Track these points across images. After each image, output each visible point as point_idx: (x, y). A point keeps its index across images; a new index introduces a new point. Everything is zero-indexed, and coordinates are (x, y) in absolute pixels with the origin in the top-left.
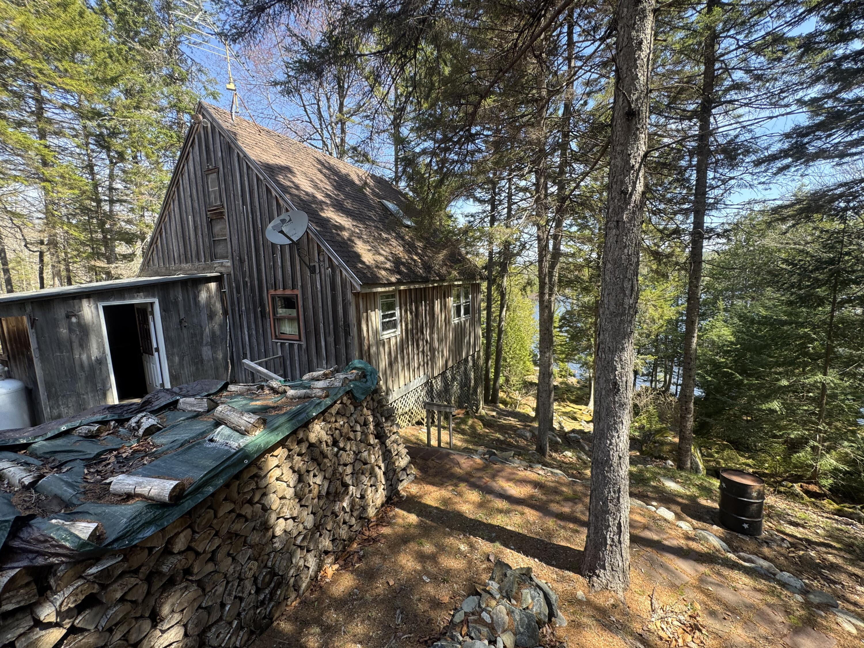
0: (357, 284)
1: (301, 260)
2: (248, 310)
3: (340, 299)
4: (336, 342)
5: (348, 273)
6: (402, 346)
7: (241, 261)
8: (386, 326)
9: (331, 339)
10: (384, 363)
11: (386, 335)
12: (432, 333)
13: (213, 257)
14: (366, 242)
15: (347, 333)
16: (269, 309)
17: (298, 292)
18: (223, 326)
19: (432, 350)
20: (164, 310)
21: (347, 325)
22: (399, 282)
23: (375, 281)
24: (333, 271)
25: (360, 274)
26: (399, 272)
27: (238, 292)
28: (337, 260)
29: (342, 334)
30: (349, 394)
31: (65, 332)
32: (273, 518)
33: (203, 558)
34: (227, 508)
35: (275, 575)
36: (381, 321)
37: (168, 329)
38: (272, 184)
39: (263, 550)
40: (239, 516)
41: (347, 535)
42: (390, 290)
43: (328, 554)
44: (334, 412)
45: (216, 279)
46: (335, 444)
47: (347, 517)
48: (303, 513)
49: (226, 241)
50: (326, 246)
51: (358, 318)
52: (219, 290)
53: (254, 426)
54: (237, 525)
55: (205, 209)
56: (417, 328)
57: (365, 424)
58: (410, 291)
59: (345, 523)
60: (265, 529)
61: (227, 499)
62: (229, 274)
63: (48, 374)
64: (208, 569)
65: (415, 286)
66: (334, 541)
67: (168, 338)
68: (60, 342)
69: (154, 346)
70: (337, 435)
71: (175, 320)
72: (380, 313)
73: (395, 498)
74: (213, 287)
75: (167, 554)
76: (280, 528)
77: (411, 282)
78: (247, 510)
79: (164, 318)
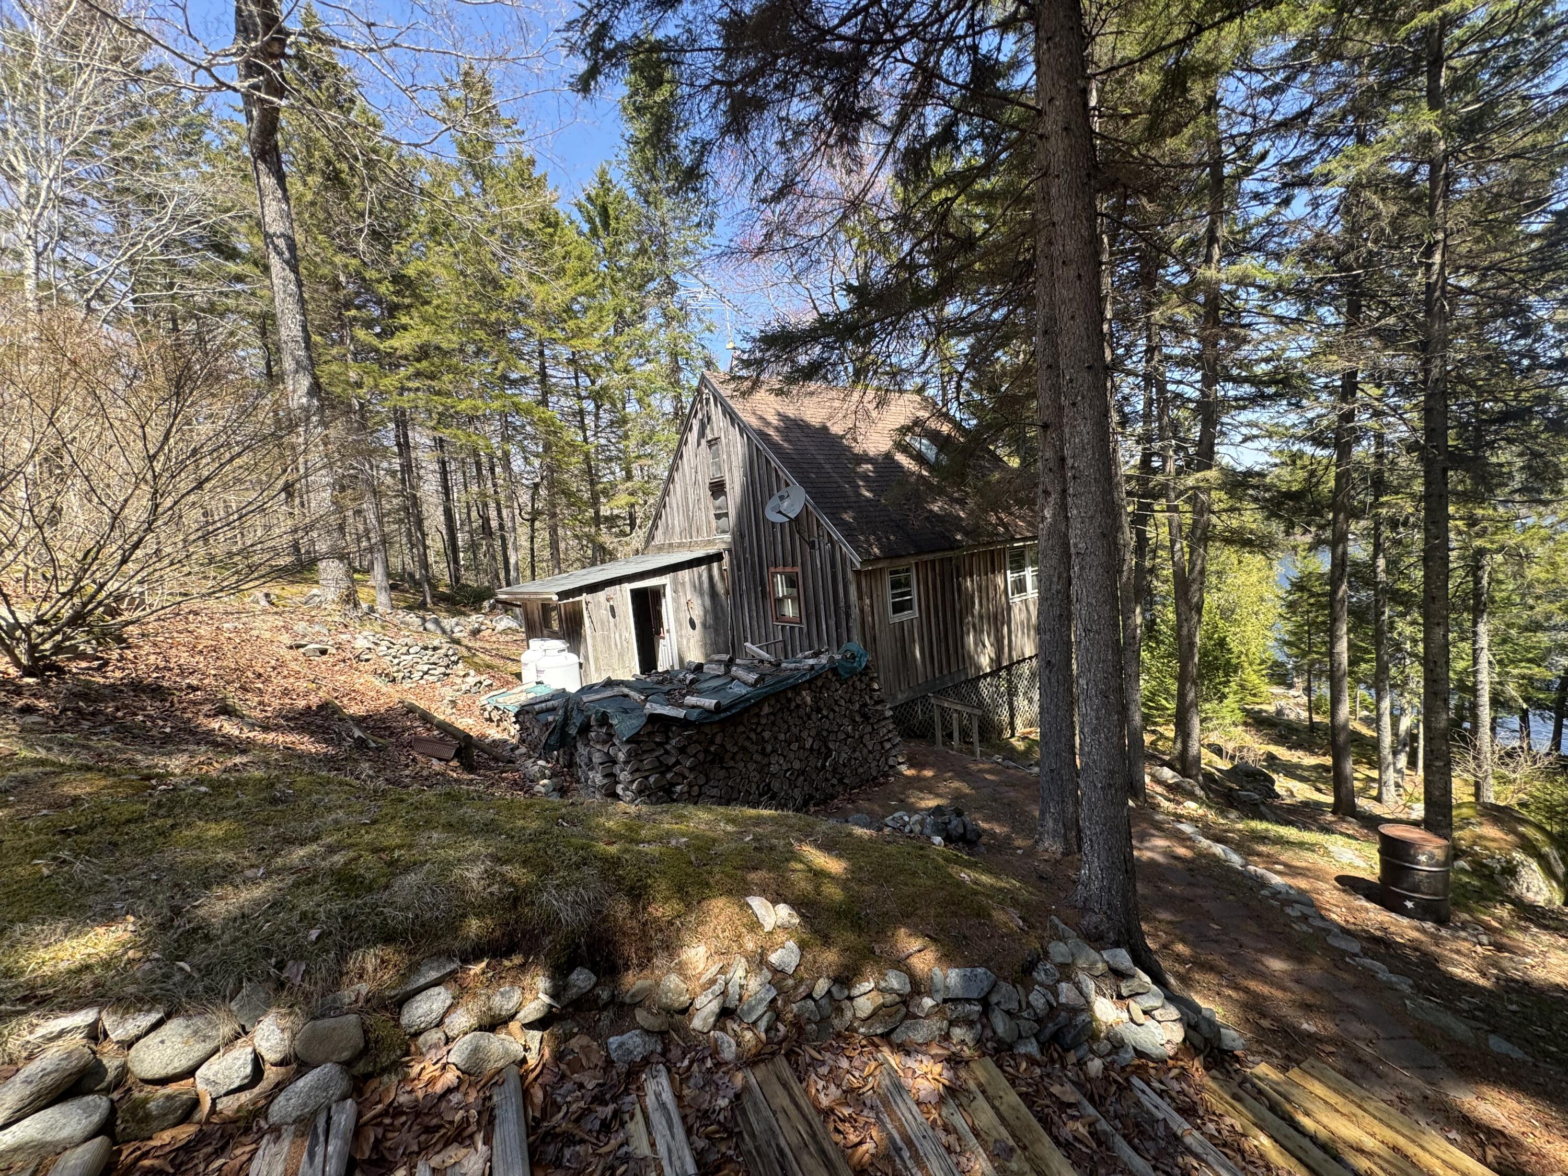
0: (857, 561)
1: (801, 537)
2: (748, 588)
3: (840, 578)
4: (838, 626)
5: (847, 549)
6: (921, 633)
7: (742, 536)
8: (897, 607)
9: (832, 622)
11: (898, 617)
13: (716, 531)
15: (848, 616)
16: (769, 588)
17: (798, 569)
18: (725, 607)
20: (674, 591)
21: (848, 607)
24: (833, 546)
27: (739, 570)
28: (837, 536)
29: (843, 616)
30: (834, 670)
31: (605, 613)
32: (769, 748)
33: (728, 755)
34: (741, 729)
35: (770, 789)
36: (890, 601)
37: (677, 610)
38: (772, 456)
39: (763, 769)
40: (748, 738)
41: (829, 791)
42: (902, 563)
43: (811, 797)
44: (819, 684)
45: (718, 557)
46: (819, 710)
47: (829, 776)
48: (792, 755)
49: (726, 515)
50: (825, 521)
51: (860, 598)
52: (720, 568)
53: (757, 681)
54: (747, 744)
55: (708, 481)
56: (944, 610)
57: (850, 701)
58: (933, 562)
59: (827, 780)
60: (763, 753)
61: (742, 723)
62: (729, 551)
63: (595, 650)
64: (732, 764)
65: (939, 555)
66: (817, 789)
67: (678, 620)
68: (602, 623)
69: (666, 627)
70: (821, 704)
71: (683, 601)
72: (889, 592)
73: (882, 780)
74: (715, 565)
75: (712, 742)
76: (774, 759)
77: (933, 552)
78: (753, 736)
79: (674, 599)
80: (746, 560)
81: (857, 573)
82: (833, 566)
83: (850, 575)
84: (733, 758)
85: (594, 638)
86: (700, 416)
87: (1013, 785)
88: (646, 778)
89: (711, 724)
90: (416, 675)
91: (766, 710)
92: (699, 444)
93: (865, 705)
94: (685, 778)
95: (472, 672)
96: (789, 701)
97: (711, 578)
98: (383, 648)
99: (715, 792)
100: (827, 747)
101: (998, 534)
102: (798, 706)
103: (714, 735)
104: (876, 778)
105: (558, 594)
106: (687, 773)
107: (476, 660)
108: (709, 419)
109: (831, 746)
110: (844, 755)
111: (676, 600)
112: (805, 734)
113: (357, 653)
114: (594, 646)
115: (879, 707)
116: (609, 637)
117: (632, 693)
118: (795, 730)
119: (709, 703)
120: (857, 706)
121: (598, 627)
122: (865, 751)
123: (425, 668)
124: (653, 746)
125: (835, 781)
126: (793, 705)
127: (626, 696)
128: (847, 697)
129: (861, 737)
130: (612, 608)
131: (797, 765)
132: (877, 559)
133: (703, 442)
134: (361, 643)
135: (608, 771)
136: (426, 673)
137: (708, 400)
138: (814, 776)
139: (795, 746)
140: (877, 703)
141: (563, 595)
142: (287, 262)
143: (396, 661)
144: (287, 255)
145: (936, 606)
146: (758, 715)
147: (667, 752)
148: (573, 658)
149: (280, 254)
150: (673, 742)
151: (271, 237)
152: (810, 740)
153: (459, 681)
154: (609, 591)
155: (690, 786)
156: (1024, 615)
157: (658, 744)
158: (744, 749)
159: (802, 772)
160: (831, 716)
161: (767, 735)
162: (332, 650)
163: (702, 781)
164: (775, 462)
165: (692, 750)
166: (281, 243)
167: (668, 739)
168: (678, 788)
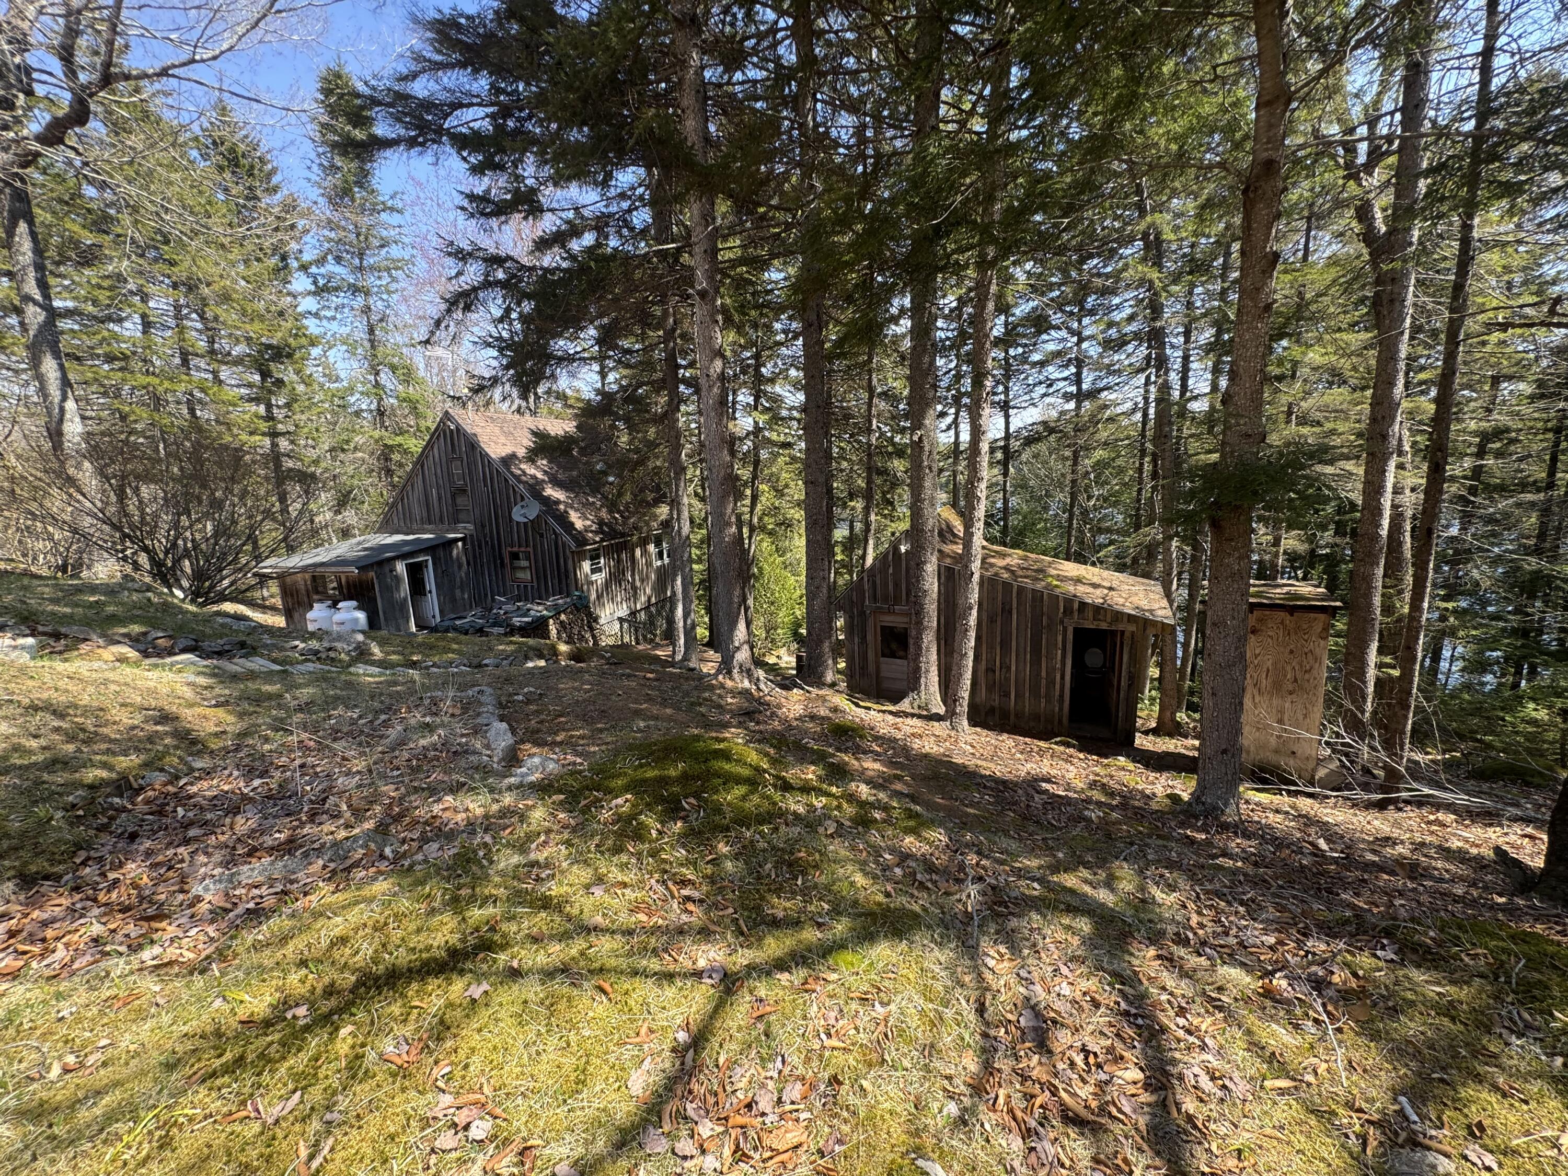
0: (573, 545)
1: (533, 528)
2: (488, 562)
3: (561, 555)
4: (560, 582)
5: (567, 538)
6: (607, 585)
7: (483, 526)
8: (593, 571)
9: (556, 579)
10: (593, 596)
11: (594, 577)
12: (633, 575)
13: (457, 521)
14: (576, 510)
15: (567, 577)
16: (507, 560)
17: (531, 549)
18: (467, 574)
19: (634, 588)
20: (434, 564)
21: (566, 571)
22: (602, 540)
23: (585, 542)
24: (556, 537)
25: (574, 538)
26: (602, 532)
27: (480, 547)
28: (559, 530)
29: (563, 577)
31: (390, 580)
36: (590, 568)
37: (436, 577)
38: (510, 477)
45: (463, 540)
49: (467, 511)
51: (574, 567)
55: (449, 486)
58: (612, 545)
62: (472, 536)
63: (383, 607)
65: (616, 541)
67: (436, 584)
68: (387, 587)
69: (427, 589)
72: (589, 562)
74: (460, 545)
80: (486, 542)
81: (572, 552)
105: (358, 568)
108: (452, 443)
114: (383, 604)
116: (392, 597)
121: (384, 590)
128: (581, 618)
130: (394, 577)
133: (446, 458)
137: (451, 430)
141: (361, 569)
164: (512, 481)
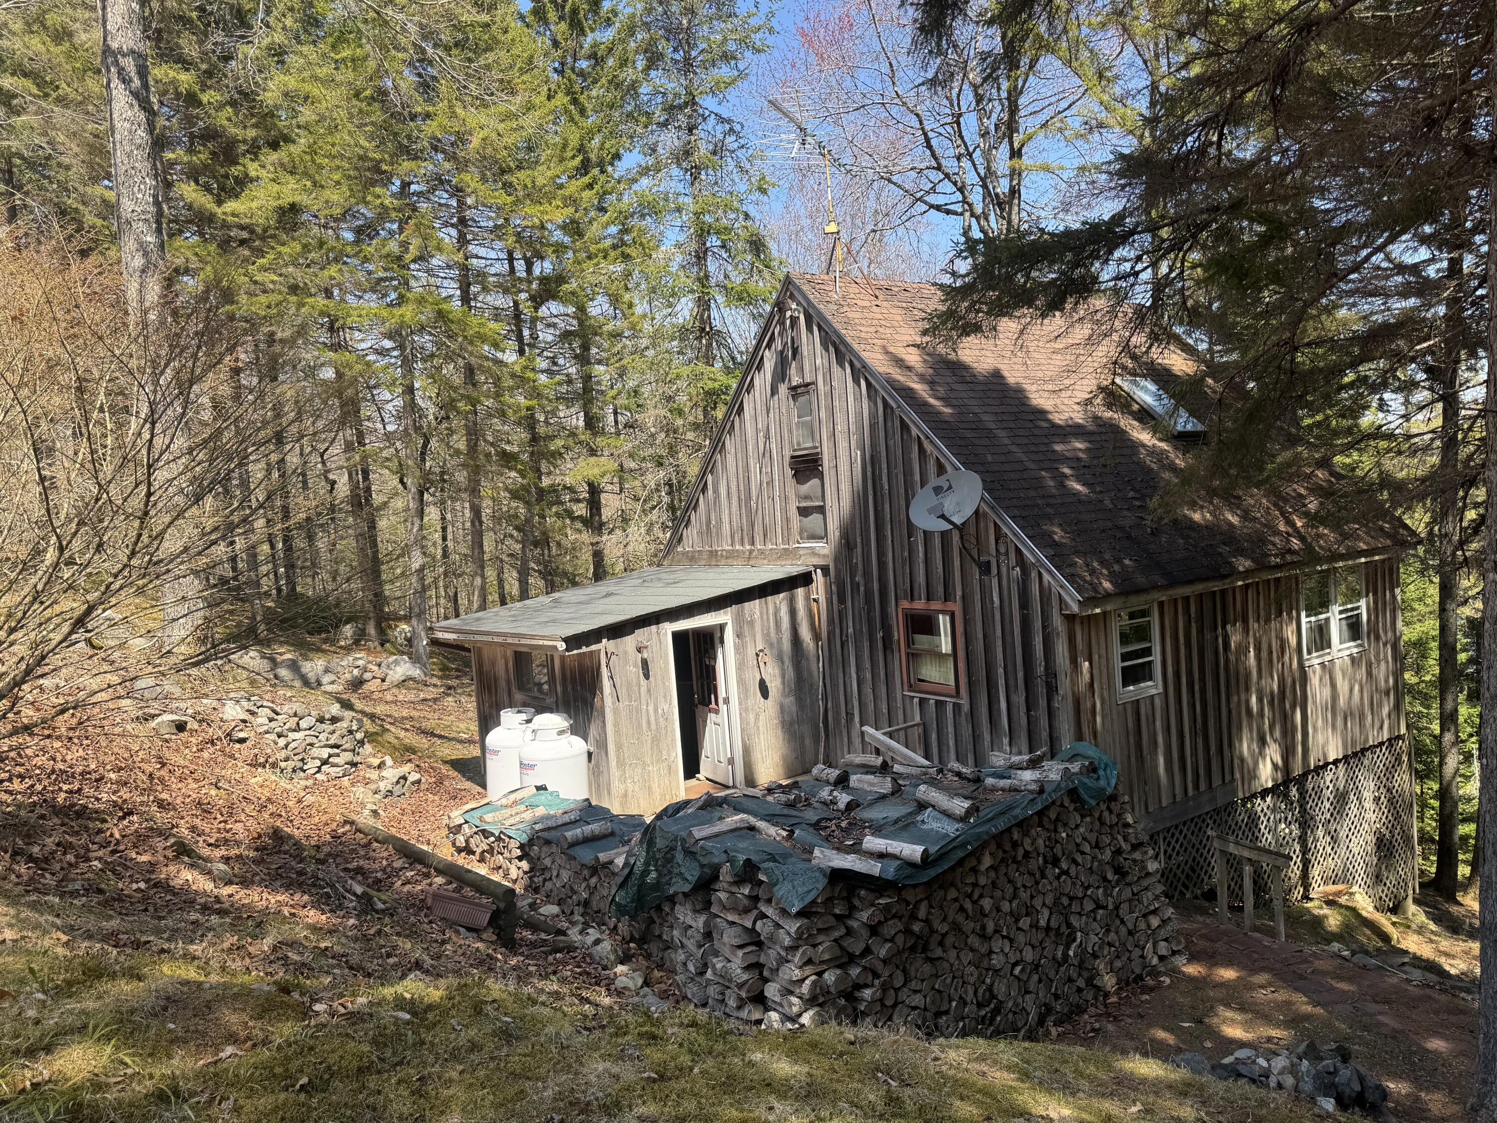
0: (1072, 598)
1: (964, 551)
2: (857, 634)
3: (1038, 625)
4: (1030, 704)
5: (1056, 580)
7: (849, 547)
8: (1130, 676)
9: (1020, 699)
11: (1130, 693)
13: (797, 536)
15: (1052, 689)
16: (898, 634)
17: (956, 606)
18: (812, 661)
20: (737, 634)
24: (1025, 572)
28: (1032, 552)
29: (1041, 690)
30: (1073, 793)
31: (635, 671)
32: (990, 927)
33: (936, 938)
34: (953, 894)
35: (993, 996)
36: (1118, 665)
37: (741, 667)
38: (912, 417)
39: (981, 961)
40: (962, 909)
41: (1074, 999)
42: (1138, 602)
43: (1049, 1009)
44: (1053, 816)
45: (805, 579)
46: (1056, 862)
47: (1073, 973)
48: (1021, 938)
49: (821, 510)
50: (1011, 528)
51: (1074, 661)
52: (807, 598)
53: (969, 812)
54: (960, 918)
55: (788, 453)
56: (1203, 679)
57: (1097, 846)
58: (1186, 600)
59: (1070, 980)
60: (984, 937)
61: (953, 884)
62: (825, 570)
63: (617, 732)
64: (939, 952)
65: (1199, 588)
66: (1057, 997)
67: (741, 682)
68: (629, 686)
69: (722, 694)
70: (1058, 849)
71: (751, 652)
72: (1118, 650)
73: (1149, 980)
74: (800, 592)
75: (914, 917)
76: (997, 944)
77: (1190, 582)
78: (968, 905)
79: (737, 648)
80: (855, 587)
81: (1070, 619)
82: (1025, 604)
83: (1057, 622)
84: (941, 944)
85: (616, 711)
86: (778, 345)
87: (1387, 1002)
88: (820, 974)
89: (915, 886)
90: (312, 765)
91: (987, 861)
92: (774, 391)
93: (1118, 852)
94: (876, 975)
95: (389, 761)
96: (1015, 845)
97: (793, 612)
98: (262, 719)
99: (917, 1000)
100: (1069, 925)
101: (1291, 551)
102: (1027, 854)
103: (918, 903)
104: (1139, 978)
105: (566, 640)
106: (879, 967)
107: (389, 737)
108: (795, 351)
109: (1075, 921)
110: (1094, 939)
111: (739, 649)
112: (1038, 902)
113: (228, 727)
114: (616, 725)
115: (1137, 855)
116: (638, 710)
117: (761, 824)
118: (1024, 895)
119: (913, 851)
120: (1107, 855)
121: (622, 693)
122: (1123, 930)
123: (325, 753)
124: (832, 921)
125: (1081, 983)
126: (1021, 852)
127: (752, 828)
128: (1092, 837)
129: (1117, 908)
130: (645, 663)
131: (1029, 955)
132: (1108, 596)
133: (783, 389)
134: (233, 712)
135: (752, 959)
136: (325, 762)
137: (794, 321)
138: (1052, 975)
139: (1025, 922)
140: (1135, 847)
141: (573, 641)
142: (135, 94)
143: (282, 742)
144: (137, 83)
145: (1190, 673)
146: (974, 870)
147: (849, 932)
148: (578, 745)
149: (125, 81)
150: (864, 916)
151: (114, 54)
152: (1046, 913)
153: (373, 775)
154: (641, 635)
155: (884, 988)
156: (1327, 692)
157: (839, 918)
158: (956, 927)
159: (1036, 967)
160: (1073, 871)
161: (987, 903)
162: (192, 725)
163: (898, 982)
164: (918, 427)
165: (891, 928)
166: (129, 64)
167: (852, 908)
168: (867, 993)
